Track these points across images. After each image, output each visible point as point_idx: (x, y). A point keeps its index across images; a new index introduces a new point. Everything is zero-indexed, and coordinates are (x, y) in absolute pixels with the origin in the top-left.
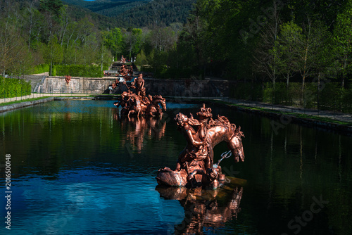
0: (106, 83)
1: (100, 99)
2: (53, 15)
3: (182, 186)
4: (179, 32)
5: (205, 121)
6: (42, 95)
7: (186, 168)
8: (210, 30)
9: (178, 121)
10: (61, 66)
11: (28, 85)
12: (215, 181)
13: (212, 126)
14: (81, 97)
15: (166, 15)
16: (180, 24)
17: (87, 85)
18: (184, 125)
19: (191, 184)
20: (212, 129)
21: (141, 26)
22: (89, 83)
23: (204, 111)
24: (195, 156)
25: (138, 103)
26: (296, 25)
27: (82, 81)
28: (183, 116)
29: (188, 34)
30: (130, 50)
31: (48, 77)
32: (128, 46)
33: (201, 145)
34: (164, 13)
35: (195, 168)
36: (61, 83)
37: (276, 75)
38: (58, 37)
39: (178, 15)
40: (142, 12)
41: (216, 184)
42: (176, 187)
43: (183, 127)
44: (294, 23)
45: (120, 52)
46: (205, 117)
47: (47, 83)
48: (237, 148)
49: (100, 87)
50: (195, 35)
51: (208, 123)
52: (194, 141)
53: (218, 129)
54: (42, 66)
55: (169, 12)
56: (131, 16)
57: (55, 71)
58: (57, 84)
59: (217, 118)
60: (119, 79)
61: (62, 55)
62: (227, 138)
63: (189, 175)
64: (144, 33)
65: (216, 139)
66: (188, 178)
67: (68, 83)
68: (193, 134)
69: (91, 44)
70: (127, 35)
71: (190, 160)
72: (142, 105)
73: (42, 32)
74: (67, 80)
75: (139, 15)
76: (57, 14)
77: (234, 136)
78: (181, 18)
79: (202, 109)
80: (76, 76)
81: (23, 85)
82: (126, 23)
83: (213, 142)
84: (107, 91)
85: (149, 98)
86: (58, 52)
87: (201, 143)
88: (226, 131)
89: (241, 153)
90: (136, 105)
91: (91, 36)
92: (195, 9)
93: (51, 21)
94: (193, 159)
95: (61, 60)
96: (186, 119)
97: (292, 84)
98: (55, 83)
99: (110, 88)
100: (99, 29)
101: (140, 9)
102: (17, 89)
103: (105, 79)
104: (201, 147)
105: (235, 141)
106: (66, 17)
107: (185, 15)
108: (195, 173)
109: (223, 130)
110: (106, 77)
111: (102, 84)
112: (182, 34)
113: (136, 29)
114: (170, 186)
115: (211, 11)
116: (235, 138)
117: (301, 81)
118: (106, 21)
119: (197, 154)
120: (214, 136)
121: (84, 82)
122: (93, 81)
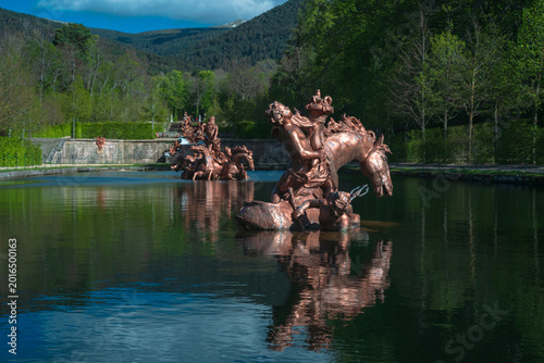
0: (160, 148)
1: (150, 169)
2: (78, 52)
3: (283, 230)
4: (271, 73)
5: (322, 119)
6: (58, 165)
7: (290, 200)
8: (318, 63)
9: (272, 115)
10: (89, 124)
11: (38, 151)
12: (344, 216)
13: (333, 132)
14: (121, 167)
15: (251, 51)
16: (272, 62)
17: (131, 152)
18: (284, 122)
19: (299, 226)
20: (334, 136)
21: (213, 68)
22: (133, 148)
23: (318, 102)
24: (306, 177)
25: (209, 160)
26: (455, 37)
27: (122, 145)
28: (282, 107)
29: (286, 75)
30: (197, 104)
31: (68, 140)
32: (194, 97)
33: (315, 158)
34: (248, 49)
35: (305, 199)
36: (90, 148)
37: (426, 118)
38: (86, 85)
39: (269, 50)
40: (214, 48)
41: (346, 223)
42: (273, 230)
43: (282, 126)
44: (453, 34)
45: (183, 107)
46: (321, 113)
47: (68, 150)
48: (378, 172)
49: (151, 154)
50: (297, 77)
51: (326, 126)
52: (302, 150)
53: (344, 138)
54: (61, 126)
55: (255, 46)
56: (198, 54)
57: (80, 131)
58: (83, 151)
59: (343, 120)
60: (180, 141)
61: (90, 106)
62: (361, 154)
63: (295, 210)
64: (217, 77)
65: (341, 155)
66: (293, 215)
67: (100, 148)
68: (300, 138)
69: (137, 94)
70: (192, 81)
71: (297, 186)
72: (216, 165)
73: (59, 78)
74: (99, 144)
75: (209, 52)
76: (83, 50)
77: (373, 151)
78: (274, 54)
79: (315, 98)
80: (112, 137)
81: (28, 149)
82: (190, 65)
83: (336, 159)
84: (163, 159)
85: (226, 152)
86: (84, 101)
87: (316, 153)
88: (359, 142)
89: (385, 179)
90: (205, 163)
91: (136, 81)
92: (295, 38)
93: (73, 60)
94: (302, 184)
95: (90, 113)
96: (287, 112)
97: (453, 129)
98: (79, 149)
99: (167, 154)
100: (149, 74)
101: (211, 43)
102: (19, 155)
103: (158, 142)
104: (316, 161)
105: (376, 160)
106: (97, 54)
107: (280, 50)
108: (307, 205)
109: (354, 141)
110: (161, 139)
111: (154, 148)
112: (277, 75)
113: (204, 72)
114: (263, 230)
115: (319, 32)
116: (374, 155)
117: (467, 123)
118: (159, 63)
119: (309, 174)
120: (338, 150)
121: (125, 148)
122: (140, 145)
